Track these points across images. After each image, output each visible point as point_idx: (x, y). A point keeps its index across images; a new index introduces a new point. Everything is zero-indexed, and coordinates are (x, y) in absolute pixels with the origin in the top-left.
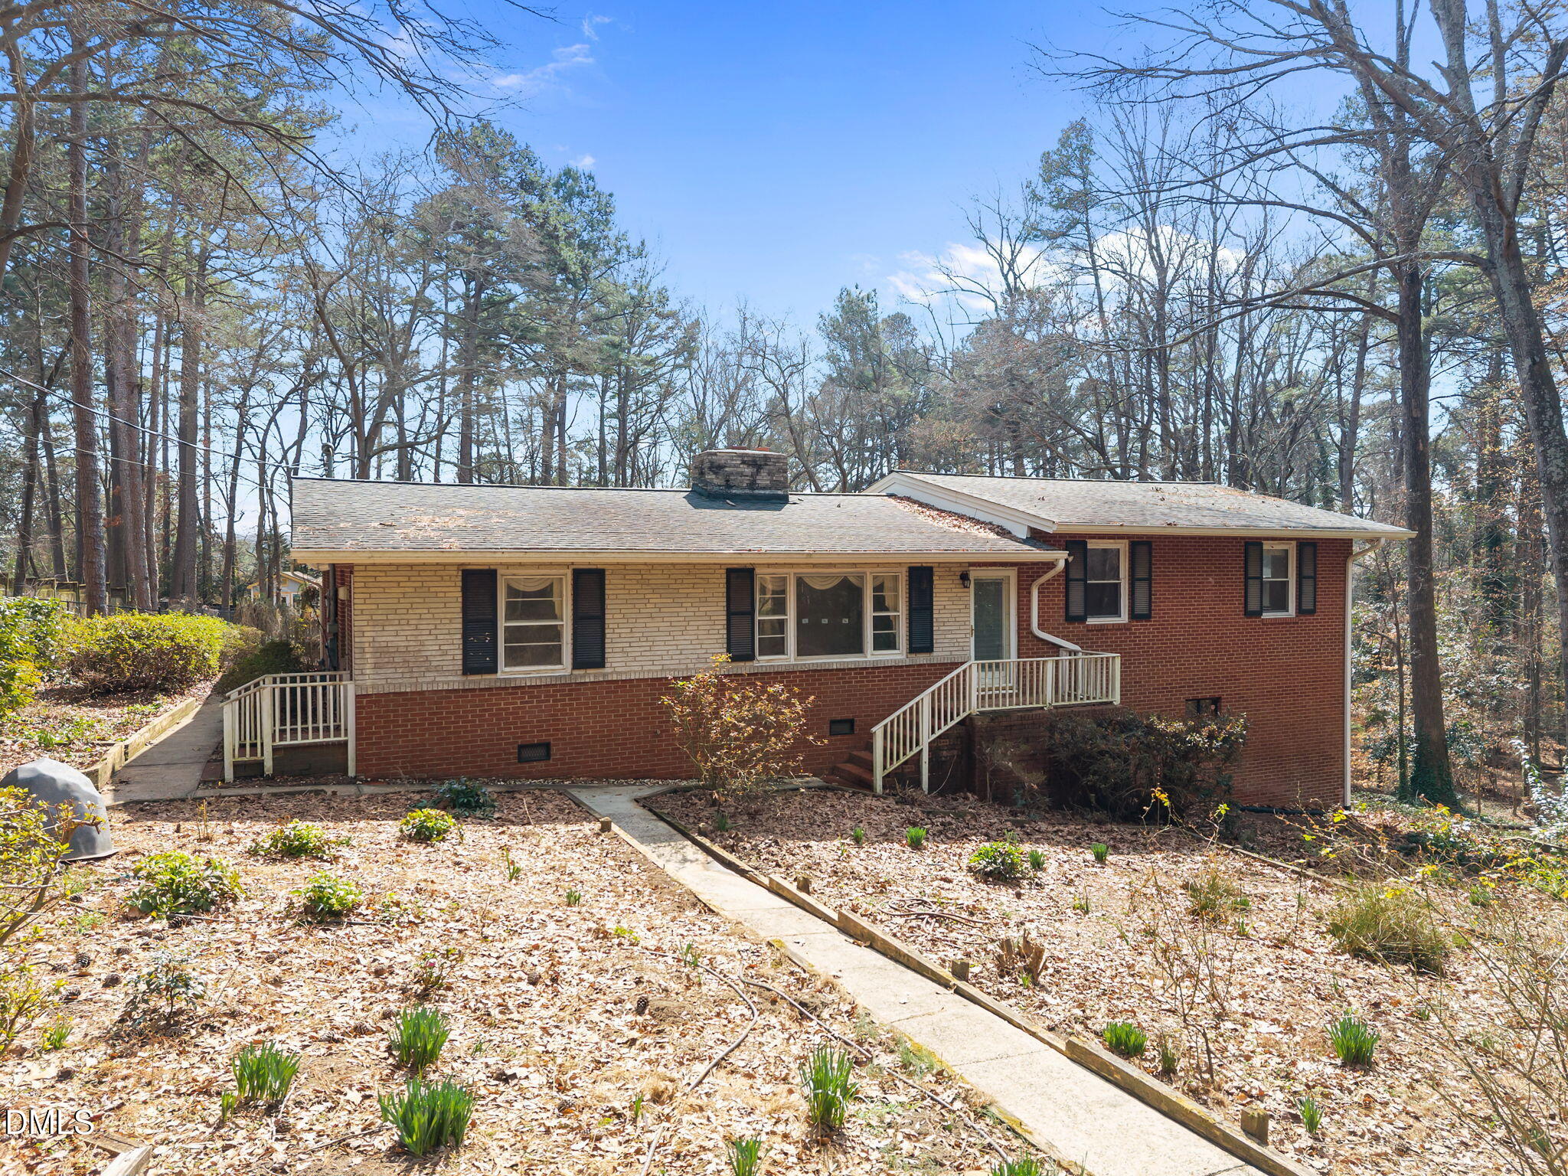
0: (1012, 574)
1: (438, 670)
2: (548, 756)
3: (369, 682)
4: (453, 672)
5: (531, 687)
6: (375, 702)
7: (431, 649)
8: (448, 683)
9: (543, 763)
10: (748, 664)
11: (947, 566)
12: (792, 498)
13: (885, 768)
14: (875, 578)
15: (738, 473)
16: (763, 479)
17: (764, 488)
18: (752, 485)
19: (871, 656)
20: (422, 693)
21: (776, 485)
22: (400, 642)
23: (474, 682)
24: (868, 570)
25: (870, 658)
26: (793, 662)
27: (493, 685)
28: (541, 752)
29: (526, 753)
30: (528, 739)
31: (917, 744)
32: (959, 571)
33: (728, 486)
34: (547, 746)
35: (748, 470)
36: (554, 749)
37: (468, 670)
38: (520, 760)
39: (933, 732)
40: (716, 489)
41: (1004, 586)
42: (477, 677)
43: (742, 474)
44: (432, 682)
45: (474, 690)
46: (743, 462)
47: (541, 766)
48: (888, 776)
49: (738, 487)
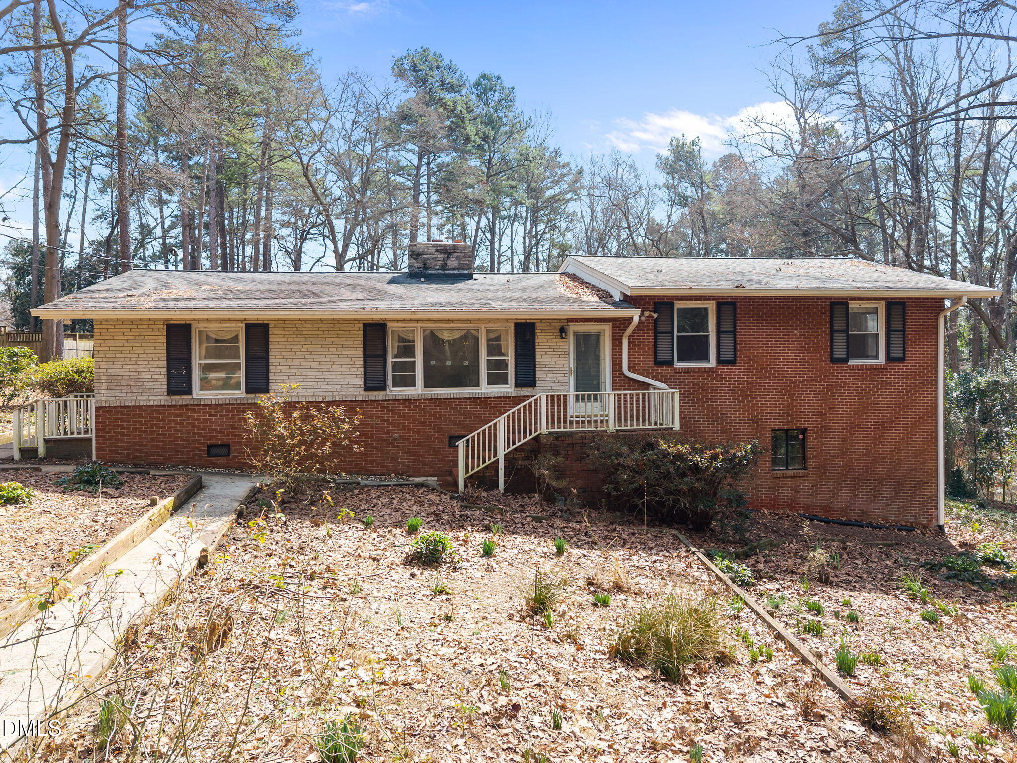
0: (607, 328)
1: (150, 391)
2: (229, 454)
3: (103, 399)
4: (161, 394)
5: (215, 405)
6: (108, 412)
7: (146, 377)
8: (156, 400)
9: (225, 458)
10: (382, 393)
11: (548, 322)
12: (475, 276)
13: (467, 472)
14: (488, 331)
15: (433, 259)
16: (453, 263)
17: (453, 269)
18: (444, 267)
19: (485, 389)
20: (140, 407)
21: (462, 266)
22: (124, 372)
23: (175, 400)
24: (483, 326)
25: (484, 391)
26: (420, 392)
27: (188, 403)
28: (224, 450)
29: (214, 451)
30: (214, 441)
31: (495, 455)
32: (558, 325)
33: (425, 267)
34: (228, 446)
35: (441, 257)
36: (233, 449)
37: (170, 392)
38: (209, 454)
39: (509, 447)
40: (416, 270)
41: (602, 338)
42: (178, 397)
43: (436, 259)
44: (146, 400)
45: (176, 406)
46: (437, 251)
47: (223, 459)
48: (468, 478)
49: (433, 269)
